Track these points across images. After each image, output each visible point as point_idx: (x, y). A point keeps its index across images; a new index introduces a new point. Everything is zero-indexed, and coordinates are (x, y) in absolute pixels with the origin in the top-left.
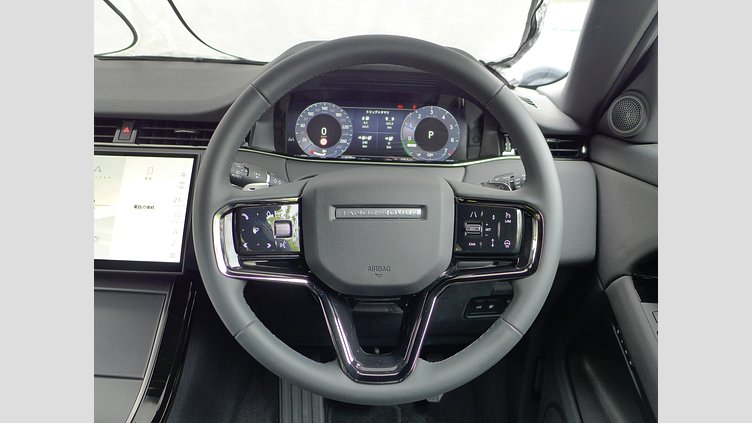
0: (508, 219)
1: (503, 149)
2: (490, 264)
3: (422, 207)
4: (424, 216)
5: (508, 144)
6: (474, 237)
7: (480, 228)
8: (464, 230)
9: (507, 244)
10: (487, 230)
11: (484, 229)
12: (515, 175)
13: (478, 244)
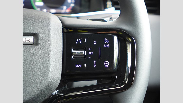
0: (107, 43)
1: (105, 7)
2: (94, 82)
3: (35, 35)
4: (36, 43)
5: (109, 4)
6: (80, 59)
7: (85, 53)
8: (71, 54)
9: (107, 64)
10: (90, 53)
11: (87, 53)
12: (113, 17)
13: (83, 66)
